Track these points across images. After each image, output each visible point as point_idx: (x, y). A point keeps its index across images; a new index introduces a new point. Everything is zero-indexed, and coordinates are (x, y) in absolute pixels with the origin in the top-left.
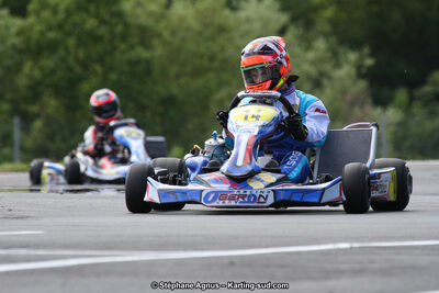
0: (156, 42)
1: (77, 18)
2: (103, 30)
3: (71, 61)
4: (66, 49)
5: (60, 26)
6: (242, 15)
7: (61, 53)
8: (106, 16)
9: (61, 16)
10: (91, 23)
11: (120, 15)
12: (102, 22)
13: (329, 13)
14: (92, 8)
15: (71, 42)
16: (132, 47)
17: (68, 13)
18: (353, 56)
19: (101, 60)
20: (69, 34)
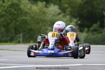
1: (10, 9)
2: (16, 12)
3: (8, 19)
4: (7, 16)
5: (5, 11)
6: (49, 9)
7: (5, 17)
9: (6, 8)
10: (13, 10)
11: (20, 9)
12: (15, 10)
13: (69, 9)
14: (13, 7)
15: (8, 15)
16: (22, 16)
17: (8, 8)
18: (75, 20)
19: (15, 19)
20: (7, 13)
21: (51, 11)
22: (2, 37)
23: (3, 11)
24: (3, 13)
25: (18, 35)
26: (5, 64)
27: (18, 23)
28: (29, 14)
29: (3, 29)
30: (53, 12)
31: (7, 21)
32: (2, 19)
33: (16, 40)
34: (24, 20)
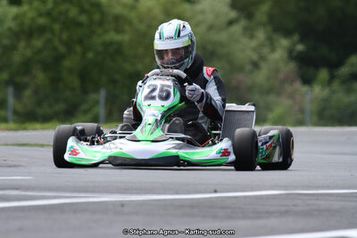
0: (127, 28)
1: (63, 7)
2: (83, 18)
3: (56, 43)
4: (52, 31)
5: (48, 14)
6: (198, 7)
7: (48, 35)
8: (87, 6)
9: (50, 5)
10: (73, 12)
12: (83, 11)
15: (57, 27)
16: (106, 31)
17: (56, 3)
18: (285, 42)
19: (80, 42)
20: (54, 20)
21: (203, 12)
22: (39, 103)
23: (40, 15)
24: (42, 21)
25: (93, 96)
26: (23, 193)
27: (90, 55)
28: (130, 23)
29: (40, 77)
30: (210, 17)
31: (55, 49)
32: (38, 43)
33: (86, 112)
34: (111, 43)
